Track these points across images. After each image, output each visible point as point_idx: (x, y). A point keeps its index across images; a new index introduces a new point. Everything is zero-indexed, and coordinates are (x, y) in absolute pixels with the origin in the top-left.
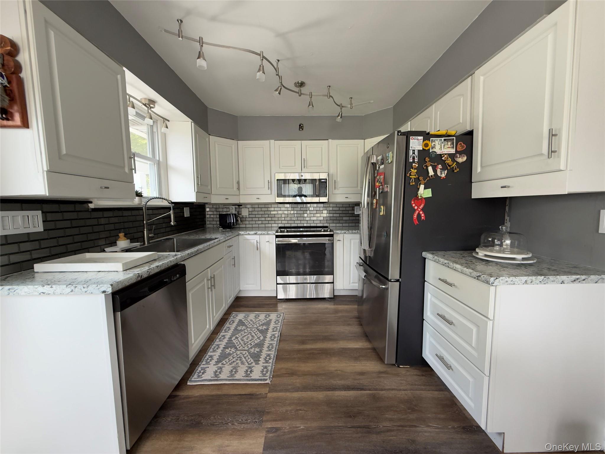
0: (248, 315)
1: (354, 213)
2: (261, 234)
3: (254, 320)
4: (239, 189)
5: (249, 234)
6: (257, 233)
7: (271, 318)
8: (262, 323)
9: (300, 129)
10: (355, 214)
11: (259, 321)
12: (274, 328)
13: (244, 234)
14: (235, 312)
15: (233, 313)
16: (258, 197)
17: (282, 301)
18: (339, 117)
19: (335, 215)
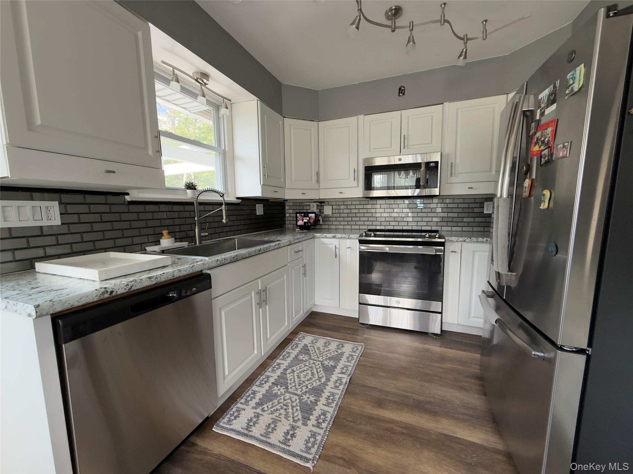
0: (316, 339)
1: (483, 212)
2: (341, 238)
3: (321, 348)
4: (318, 181)
5: (326, 237)
6: (336, 237)
7: (343, 351)
8: (330, 356)
9: (401, 94)
10: (485, 213)
11: (328, 352)
12: (344, 367)
13: (321, 236)
14: (303, 333)
15: (300, 334)
16: (341, 190)
17: (364, 326)
18: (462, 58)
19: (450, 215)
